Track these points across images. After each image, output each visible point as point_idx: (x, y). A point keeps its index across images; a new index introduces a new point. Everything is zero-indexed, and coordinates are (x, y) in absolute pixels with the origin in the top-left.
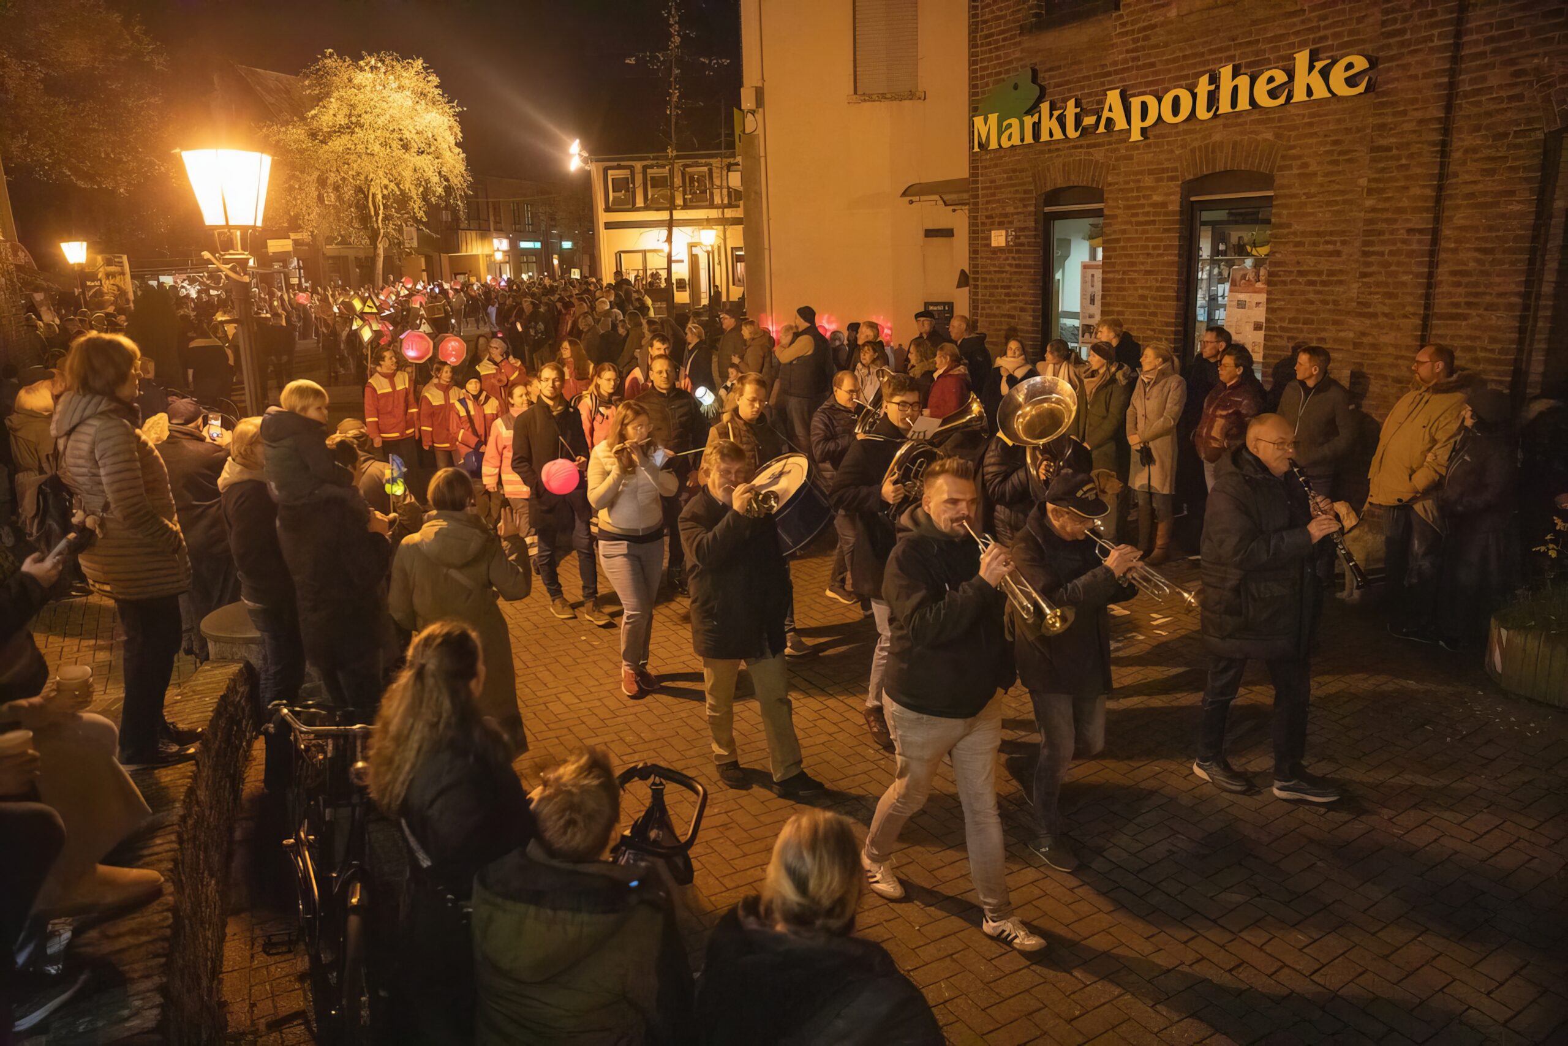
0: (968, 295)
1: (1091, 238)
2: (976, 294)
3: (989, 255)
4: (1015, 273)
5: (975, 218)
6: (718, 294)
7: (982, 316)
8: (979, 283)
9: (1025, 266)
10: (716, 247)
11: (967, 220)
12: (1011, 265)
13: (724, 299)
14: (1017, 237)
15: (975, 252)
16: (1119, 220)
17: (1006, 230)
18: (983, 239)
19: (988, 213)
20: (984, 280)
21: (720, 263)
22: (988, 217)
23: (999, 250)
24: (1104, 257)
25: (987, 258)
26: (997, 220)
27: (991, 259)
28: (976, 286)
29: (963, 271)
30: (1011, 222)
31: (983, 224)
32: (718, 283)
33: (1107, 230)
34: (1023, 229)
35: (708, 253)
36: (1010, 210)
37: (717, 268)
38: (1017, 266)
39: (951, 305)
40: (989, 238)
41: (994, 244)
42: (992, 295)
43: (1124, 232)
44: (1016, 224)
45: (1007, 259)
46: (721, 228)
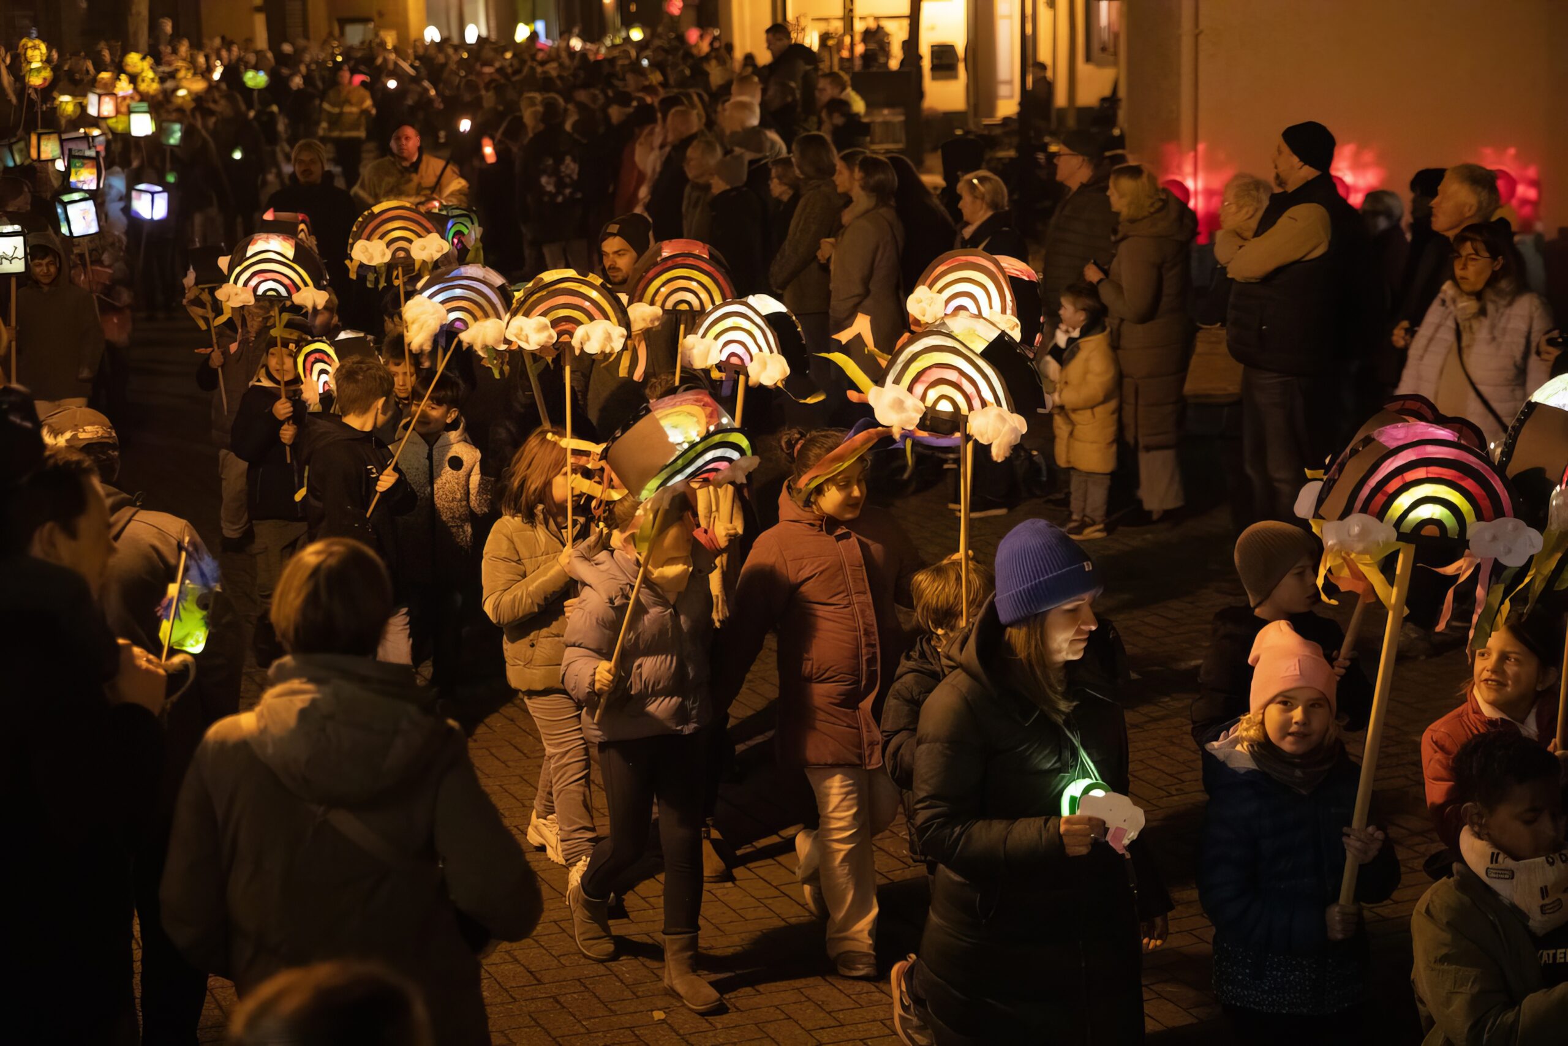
6: (1046, 87)
13: (1061, 99)
37: (1045, 14)
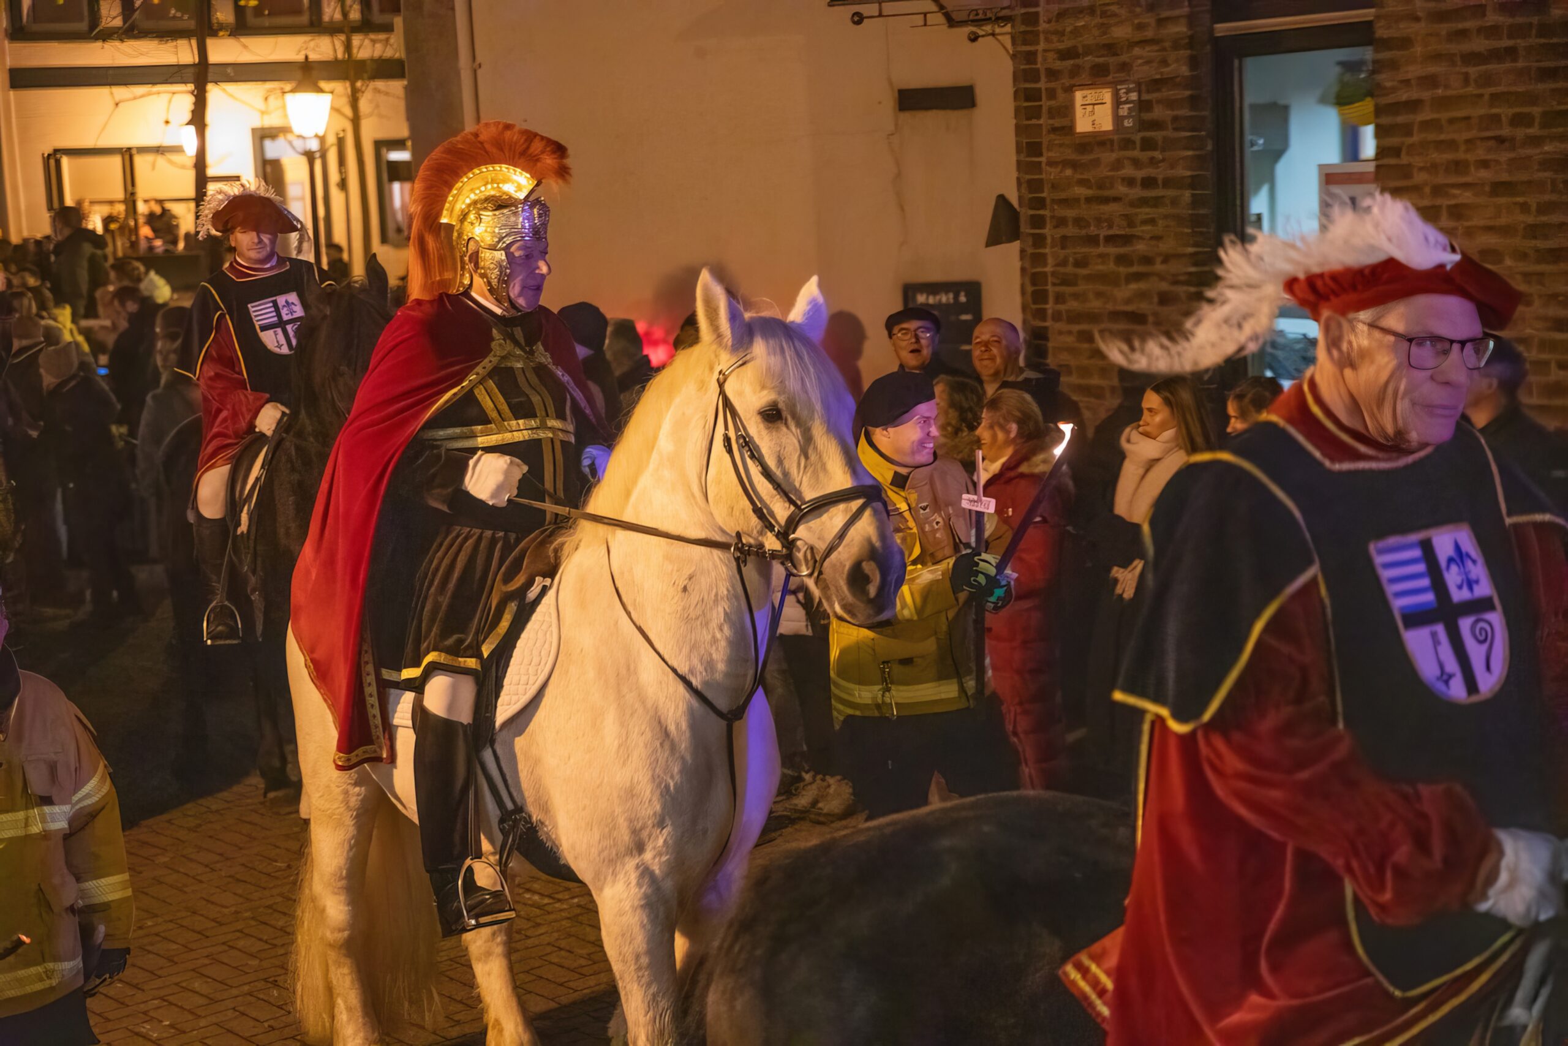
0: (1017, 264)
1: (1342, 100)
2: (1038, 259)
3: (1070, 155)
4: (1144, 202)
5: (1030, 57)
7: (1057, 316)
8: (1047, 231)
9: (1168, 183)
10: (331, 140)
11: (1007, 67)
12: (1130, 182)
14: (1143, 106)
15: (1034, 149)
16: (1418, 49)
17: (1114, 85)
18: (1053, 113)
19: (1067, 44)
20: (1061, 222)
21: (343, 185)
22: (1064, 55)
23: (1096, 141)
24: (1381, 152)
25: (1065, 163)
26: (1089, 59)
27: (1074, 165)
28: (1039, 240)
29: (1002, 199)
30: (1125, 67)
31: (1052, 74)
32: (339, 237)
33: (1386, 79)
34: (1156, 84)
35: (310, 156)
36: (1121, 32)
37: (337, 196)
38: (1149, 183)
39: (973, 290)
40: (1067, 110)
41: (1083, 125)
42: (1080, 263)
43: (1430, 81)
44: (1142, 71)
45: (1117, 165)
46: (341, 87)
